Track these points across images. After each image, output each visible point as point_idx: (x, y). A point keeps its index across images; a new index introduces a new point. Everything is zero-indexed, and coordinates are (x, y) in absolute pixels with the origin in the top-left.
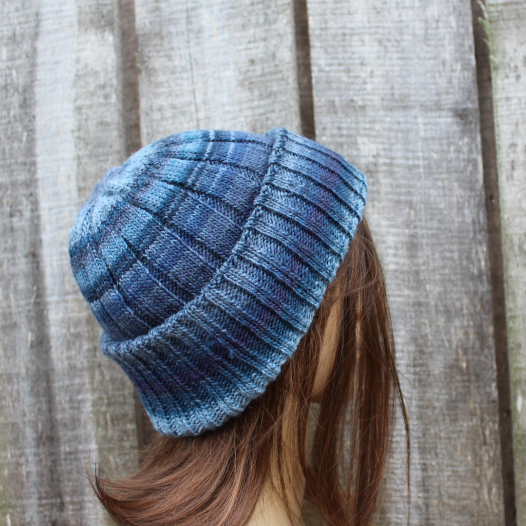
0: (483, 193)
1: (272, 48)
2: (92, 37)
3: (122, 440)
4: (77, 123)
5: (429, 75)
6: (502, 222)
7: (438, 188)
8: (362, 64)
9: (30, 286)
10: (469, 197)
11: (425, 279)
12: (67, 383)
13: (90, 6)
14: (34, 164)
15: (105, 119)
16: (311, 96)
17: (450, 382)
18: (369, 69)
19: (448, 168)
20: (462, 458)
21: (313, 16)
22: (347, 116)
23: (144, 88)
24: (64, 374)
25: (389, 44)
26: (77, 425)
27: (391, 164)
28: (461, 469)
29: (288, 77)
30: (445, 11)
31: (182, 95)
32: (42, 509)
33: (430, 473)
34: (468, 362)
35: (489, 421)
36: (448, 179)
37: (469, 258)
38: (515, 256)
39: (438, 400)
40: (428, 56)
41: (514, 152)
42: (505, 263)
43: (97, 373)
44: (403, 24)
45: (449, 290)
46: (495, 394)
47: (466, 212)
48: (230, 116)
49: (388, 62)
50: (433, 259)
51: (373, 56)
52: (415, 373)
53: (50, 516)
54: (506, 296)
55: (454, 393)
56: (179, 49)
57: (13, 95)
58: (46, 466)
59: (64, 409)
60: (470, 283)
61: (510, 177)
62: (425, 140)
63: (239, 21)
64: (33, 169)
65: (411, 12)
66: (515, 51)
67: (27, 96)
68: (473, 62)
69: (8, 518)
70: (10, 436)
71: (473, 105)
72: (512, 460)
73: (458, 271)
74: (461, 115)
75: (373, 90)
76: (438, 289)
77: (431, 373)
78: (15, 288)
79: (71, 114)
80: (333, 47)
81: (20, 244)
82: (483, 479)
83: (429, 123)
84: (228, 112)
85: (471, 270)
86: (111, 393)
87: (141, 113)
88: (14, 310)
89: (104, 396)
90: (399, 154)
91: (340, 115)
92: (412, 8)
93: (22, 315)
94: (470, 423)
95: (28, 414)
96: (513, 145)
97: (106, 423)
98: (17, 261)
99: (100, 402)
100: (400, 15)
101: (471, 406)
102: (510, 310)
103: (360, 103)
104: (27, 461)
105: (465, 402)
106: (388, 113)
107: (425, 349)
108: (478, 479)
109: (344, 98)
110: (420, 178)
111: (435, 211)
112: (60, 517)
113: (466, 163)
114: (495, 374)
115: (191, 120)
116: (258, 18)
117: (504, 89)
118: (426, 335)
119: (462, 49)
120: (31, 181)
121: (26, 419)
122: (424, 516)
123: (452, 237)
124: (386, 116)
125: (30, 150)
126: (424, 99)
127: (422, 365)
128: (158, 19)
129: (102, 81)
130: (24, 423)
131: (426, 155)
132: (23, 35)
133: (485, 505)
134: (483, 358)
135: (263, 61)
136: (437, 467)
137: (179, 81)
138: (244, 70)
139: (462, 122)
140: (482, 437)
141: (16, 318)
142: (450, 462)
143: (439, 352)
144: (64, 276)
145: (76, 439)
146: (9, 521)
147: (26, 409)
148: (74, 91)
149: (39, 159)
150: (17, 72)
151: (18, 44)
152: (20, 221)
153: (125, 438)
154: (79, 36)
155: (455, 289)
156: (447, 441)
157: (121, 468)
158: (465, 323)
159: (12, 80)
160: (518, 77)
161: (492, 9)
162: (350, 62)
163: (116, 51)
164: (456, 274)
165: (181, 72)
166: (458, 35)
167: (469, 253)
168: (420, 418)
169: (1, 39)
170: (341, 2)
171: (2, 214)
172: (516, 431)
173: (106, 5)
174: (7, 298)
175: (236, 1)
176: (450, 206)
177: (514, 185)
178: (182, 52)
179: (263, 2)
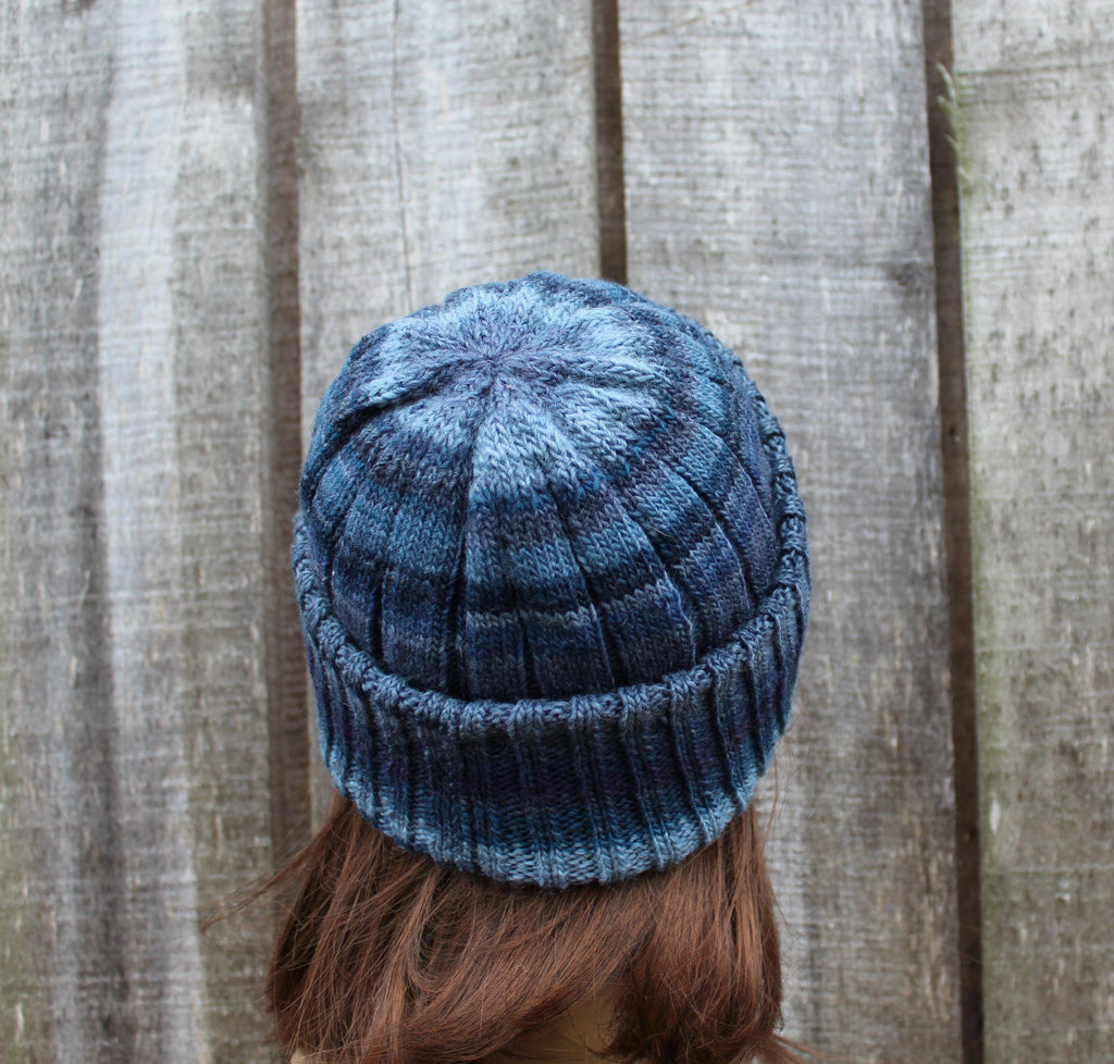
0: (938, 422)
1: (552, 139)
2: (213, 104)
3: (242, 867)
4: (178, 266)
5: (843, 200)
6: (972, 477)
7: (855, 410)
8: (719, 175)
9: (79, 570)
10: (912, 429)
11: (824, 580)
12: (142, 755)
13: (211, 47)
14: (94, 339)
15: (232, 261)
16: (622, 232)
17: (867, 773)
18: (732, 185)
19: (873, 374)
20: (886, 916)
21: (630, 81)
23: (308, 204)
24: (137, 739)
25: (770, 139)
26: (158, 836)
27: (768, 364)
28: (882, 937)
29: (581, 194)
30: (877, 83)
31: (381, 220)
32: (84, 994)
33: (823, 943)
34: (900, 736)
35: (937, 848)
36: (873, 394)
37: (907, 543)
38: (995, 541)
39: (842, 806)
40: (842, 164)
41: (997, 348)
42: (975, 554)
43: (200, 739)
44: (798, 104)
45: (869, 601)
46: (950, 798)
47: (906, 456)
48: (469, 262)
49: (768, 174)
50: (841, 542)
51: (740, 160)
52: (801, 755)
53: (100, 1009)
54: (975, 615)
55: (873, 794)
56: (377, 134)
57: (59, 208)
58: (96, 912)
59: (134, 805)
60: (909, 590)
61: (990, 395)
62: (832, 319)
63: (492, 86)
64: (91, 348)
65: (813, 83)
66: (1005, 160)
67: (86, 211)
68: (927, 179)
69: (19, 1008)
70: (29, 854)
71: (923, 259)
72: (978, 923)
73: (888, 566)
74: (901, 276)
75: (738, 223)
76: (848, 599)
77: (832, 755)
78: (50, 573)
79: (167, 248)
80: (667, 141)
81: (61, 490)
82: (923, 957)
83: (841, 289)
84: (465, 256)
85: (912, 565)
86: (225, 777)
87: (301, 251)
88: (45, 614)
89: (213, 783)
90: (784, 345)
92: (816, 74)
93: (61, 624)
94: (902, 852)
95: (65, 813)
96: (996, 335)
97: (215, 834)
98: (56, 522)
99: (204, 794)
100: (793, 87)
101: (905, 818)
102: (983, 642)
103: (714, 248)
104: (60, 902)
105: (894, 811)
106: (766, 267)
107: (821, 711)
108: (914, 957)
109: (683, 236)
110: (821, 391)
111: (847, 454)
112: (120, 1010)
113: (908, 366)
114: (951, 761)
115: (396, 267)
116: (527, 83)
117: (981, 230)
118: (825, 684)
119: (907, 155)
120: (87, 371)
121: (61, 823)
122: (809, 1025)
123: (878, 503)
124: (761, 274)
125: (87, 313)
126: (832, 244)
127: (815, 740)
128: (338, 76)
129: (228, 189)
130: (58, 829)
131: (834, 348)
132: (81, 97)
133: (926, 1007)
134: (928, 731)
135: (533, 162)
137: (375, 195)
138: (497, 177)
139: (903, 289)
140: (923, 879)
141: (48, 630)
142: (862, 923)
143: (848, 716)
144: (143, 554)
145: (157, 862)
146: (20, 1017)
147: (62, 804)
148: (176, 205)
149: (104, 331)
150: (68, 166)
151: (72, 112)
152: (62, 446)
153: (250, 864)
154: (187, 103)
155: (880, 600)
156: (858, 884)
158: (898, 664)
159: (58, 180)
160: (1009, 209)
161: (964, 82)
162: (697, 169)
163: (257, 131)
164: (883, 572)
165: (379, 178)
166: (899, 127)
167: (909, 533)
168: (808, 839)
169: (40, 101)
170: (683, 57)
171: (28, 431)
172: (987, 868)
173: (241, 46)
174: (32, 591)
175: (488, 48)
176: (875, 445)
177: (996, 409)
178: (383, 140)
179: (537, 53)
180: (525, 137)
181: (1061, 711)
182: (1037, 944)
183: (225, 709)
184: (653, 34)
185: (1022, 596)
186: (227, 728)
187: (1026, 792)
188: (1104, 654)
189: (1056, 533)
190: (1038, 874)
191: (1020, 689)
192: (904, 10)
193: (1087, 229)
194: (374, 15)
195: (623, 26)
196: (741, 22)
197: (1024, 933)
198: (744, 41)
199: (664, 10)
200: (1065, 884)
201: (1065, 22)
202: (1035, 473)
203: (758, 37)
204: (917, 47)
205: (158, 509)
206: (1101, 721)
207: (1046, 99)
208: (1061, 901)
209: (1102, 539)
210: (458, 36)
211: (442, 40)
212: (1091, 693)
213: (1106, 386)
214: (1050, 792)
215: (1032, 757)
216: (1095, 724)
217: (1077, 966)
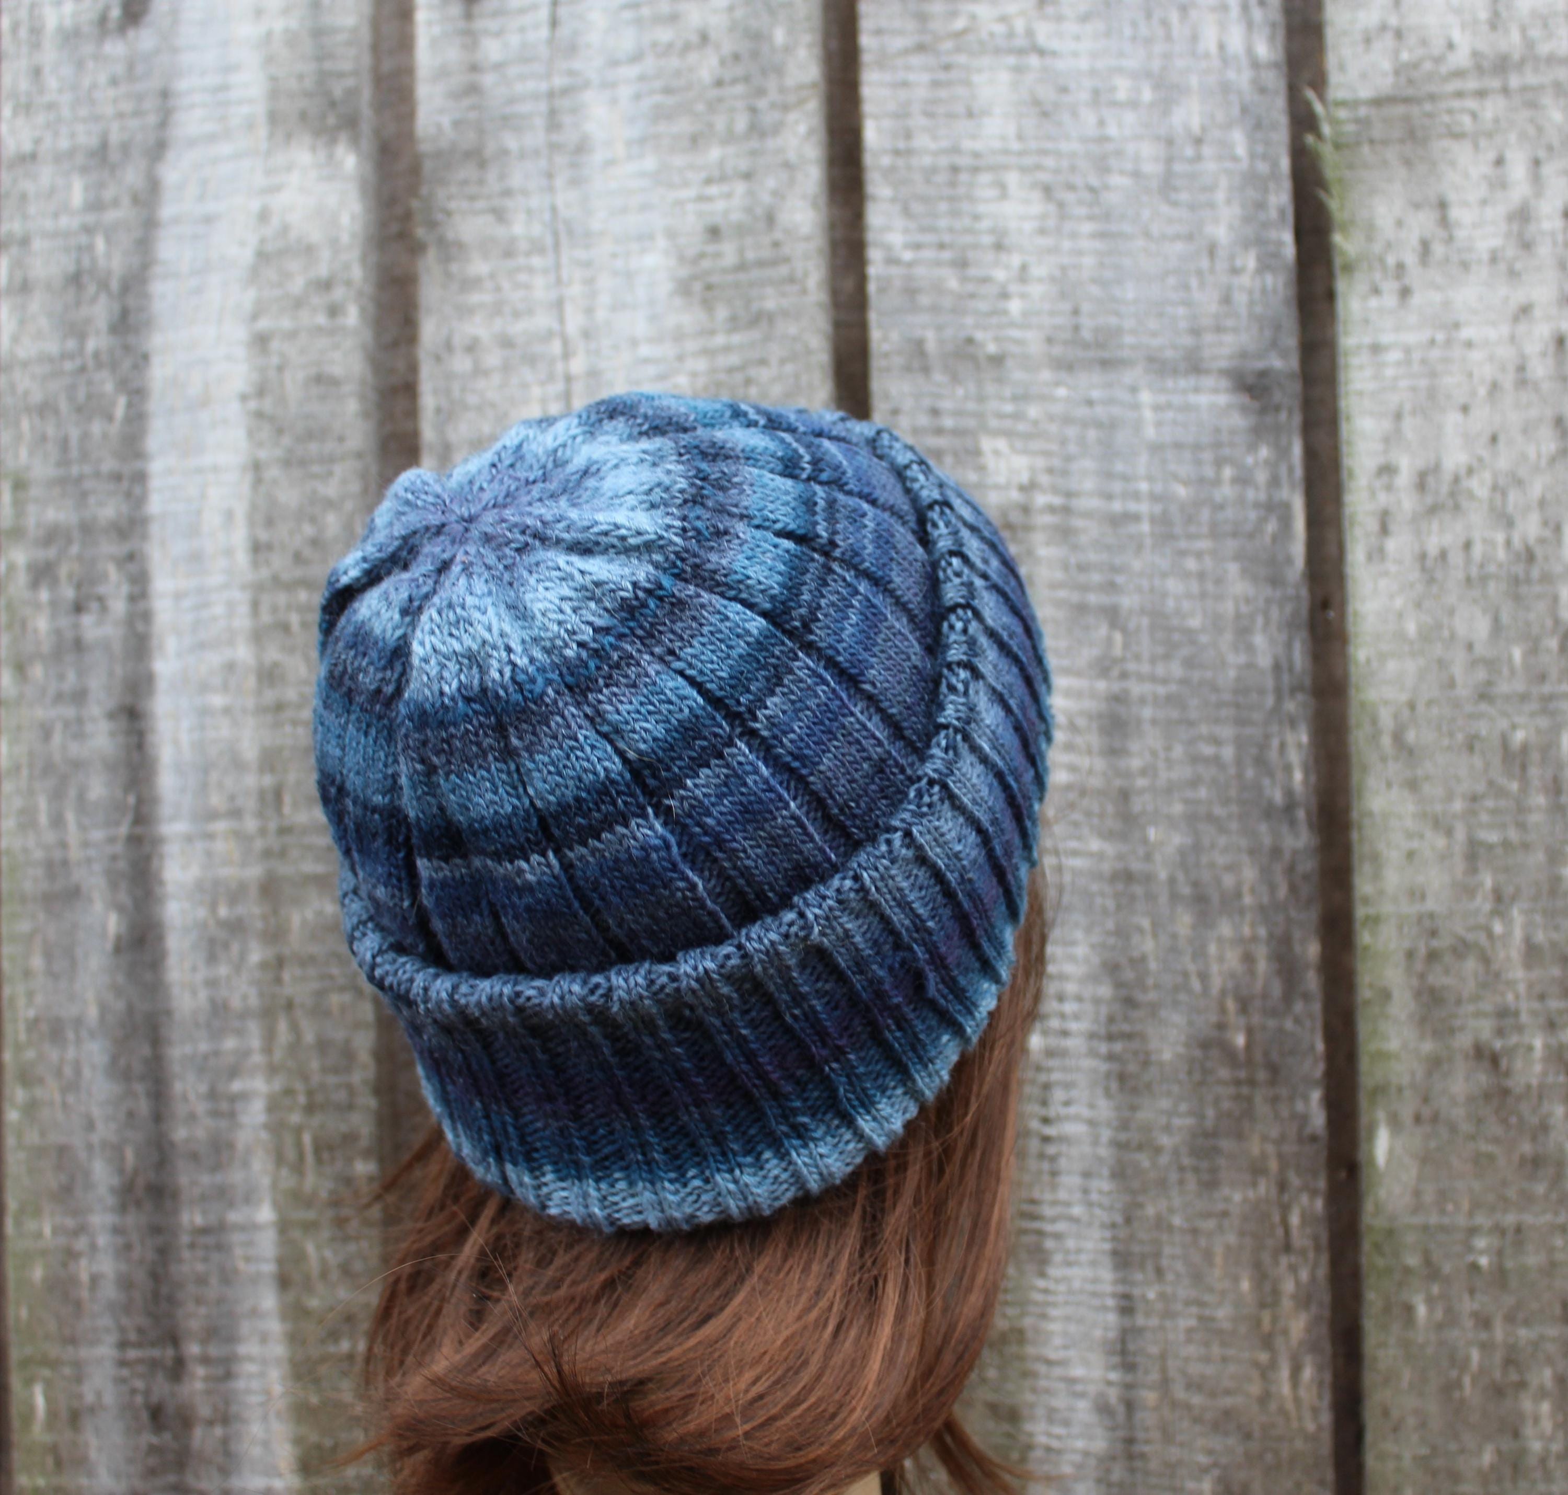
0: (1304, 592)
1: (766, 198)
2: (303, 155)
3: (339, 1202)
4: (255, 376)
5: (1172, 281)
6: (1353, 669)
7: (1188, 575)
9: (119, 793)
10: (1268, 601)
11: (1144, 812)
12: (204, 1047)
13: (301, 77)
14: (141, 478)
15: (327, 369)
16: (862, 327)
17: (1201, 1083)
18: (1016, 260)
19: (1214, 525)
20: (1226, 1284)
21: (876, 117)
22: (955, 379)
23: (431, 290)
24: (197, 1025)
25: (1069, 197)
26: (225, 1158)
27: (1066, 510)
28: (1223, 1313)
29: (806, 275)
30: (1220, 116)
31: (530, 312)
32: (125, 1372)
33: (1140, 1320)
34: (1250, 1032)
35: (1300, 1190)
36: (1213, 552)
37: (1261, 762)
38: (1384, 759)
39: (1167, 1129)
40: (1171, 230)
41: (1389, 488)
42: (1355, 777)
43: (282, 1027)
44: (1109, 147)
45: (1206, 842)
46: (1318, 1119)
47: (1259, 640)
48: (653, 369)
49: (1067, 244)
50: (1167, 759)
51: (1028, 226)
53: (147, 1393)
54: (1356, 863)
55: (1210, 1113)
57: (94, 300)
58: (142, 1261)
59: (192, 1117)
60: (1263, 828)
61: (1377, 554)
62: (1156, 448)
63: (683, 126)
64: (137, 490)
65: (1130, 117)
66: (1399, 223)
67: (131, 302)
68: (1289, 251)
69: (38, 1391)
70: (52, 1180)
71: (1284, 362)
72: (1357, 1296)
73: (1233, 793)
74: (1253, 386)
75: (1025, 314)
76: (1177, 839)
77: (1154, 1057)
78: (81, 797)
79: (240, 352)
80: (925, 199)
81: (96, 683)
82: (1279, 1342)
83: (1169, 406)
84: (646, 361)
85: (1267, 792)
86: (316, 1079)
87: (422, 354)
88: (75, 853)
89: (299, 1086)
91: (939, 377)
92: (1133, 104)
93: (97, 867)
94: (1251, 1194)
95: (100, 1125)
96: (1387, 470)
97: (302, 1156)
98: (89, 728)
99: (288, 1101)
100: (1101, 123)
101: (1255, 1147)
102: (1366, 901)
103: (992, 348)
104: (93, 1247)
105: (1240, 1136)
106: (1063, 375)
107: (1140, 997)
108: (1267, 1342)
109: (949, 332)
110: (1140, 548)
111: (1176, 637)
112: (173, 1394)
113: (1262, 512)
114: (1321, 1067)
115: (551, 378)
116: (731, 122)
117: (1366, 321)
118: (1143, 959)
119: (1262, 216)
120: (132, 521)
121: (95, 1138)
122: (1121, 1433)
123: (1220, 705)
124: (1057, 384)
125: (132, 442)
126: (1156, 342)
127: (1129, 1036)
128: (473, 115)
129: (322, 270)
130: (90, 1147)
131: (1159, 488)
132: (125, 148)
133: (1282, 1411)
134: (1289, 1025)
135: (741, 231)
136: (1159, 1306)
137: (523, 277)
138: (691, 252)
139: (1256, 405)
140: (1280, 1232)
141: (78, 875)
142: (1193, 1293)
143: (1176, 1004)
144: (206, 772)
145: (223, 1194)
146: (40, 1401)
147: (97, 1112)
148: (252, 293)
149: (156, 467)
150: (108, 240)
151: (113, 168)
152: (99, 623)
154: (268, 153)
155: (1222, 841)
156: (1188, 1238)
157: (335, 1275)
158: (1247, 931)
159: (93, 260)
160: (1405, 293)
161: (1342, 114)
162: (968, 239)
163: (363, 191)
164: (1226, 801)
165: (528, 254)
166: (1251, 178)
167: (1263, 747)
168: (1119, 1173)
169: (71, 153)
170: (949, 84)
171: (54, 604)
172: (1370, 1218)
173: (341, 75)
174: (58, 821)
175: (678, 73)
176: (1216, 623)
177: (1386, 574)
178: (535, 202)
179: (747, 79)
180: (729, 196)
181: (1476, 998)
182: (1440, 1327)
183: (315, 985)
184: (906, 52)
185: (1422, 837)
186: (319, 1011)
187: (1426, 1112)
188: (1538, 918)
189: (1471, 748)
190: (1443, 1229)
191: (1419, 966)
192: (1257, 14)
193: (1516, 319)
194: (522, 30)
195: (866, 40)
196: (1030, 33)
197: (1421, 1310)
198: (1034, 61)
199: (922, 18)
200: (1481, 1243)
201: (1485, 28)
202: (1442, 663)
203: (1054, 54)
204: (1276, 65)
205: (227, 711)
206: (1534, 1013)
207: (1458, 136)
208: (1474, 1267)
209: (1535, 756)
210: (636, 58)
211: (614, 63)
212: (1518, 973)
213: (1542, 541)
214: (1458, 1113)
215: (1435, 1063)
216: (1524, 1018)
217: (1498, 1357)
